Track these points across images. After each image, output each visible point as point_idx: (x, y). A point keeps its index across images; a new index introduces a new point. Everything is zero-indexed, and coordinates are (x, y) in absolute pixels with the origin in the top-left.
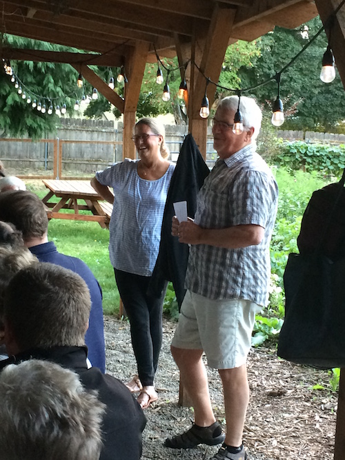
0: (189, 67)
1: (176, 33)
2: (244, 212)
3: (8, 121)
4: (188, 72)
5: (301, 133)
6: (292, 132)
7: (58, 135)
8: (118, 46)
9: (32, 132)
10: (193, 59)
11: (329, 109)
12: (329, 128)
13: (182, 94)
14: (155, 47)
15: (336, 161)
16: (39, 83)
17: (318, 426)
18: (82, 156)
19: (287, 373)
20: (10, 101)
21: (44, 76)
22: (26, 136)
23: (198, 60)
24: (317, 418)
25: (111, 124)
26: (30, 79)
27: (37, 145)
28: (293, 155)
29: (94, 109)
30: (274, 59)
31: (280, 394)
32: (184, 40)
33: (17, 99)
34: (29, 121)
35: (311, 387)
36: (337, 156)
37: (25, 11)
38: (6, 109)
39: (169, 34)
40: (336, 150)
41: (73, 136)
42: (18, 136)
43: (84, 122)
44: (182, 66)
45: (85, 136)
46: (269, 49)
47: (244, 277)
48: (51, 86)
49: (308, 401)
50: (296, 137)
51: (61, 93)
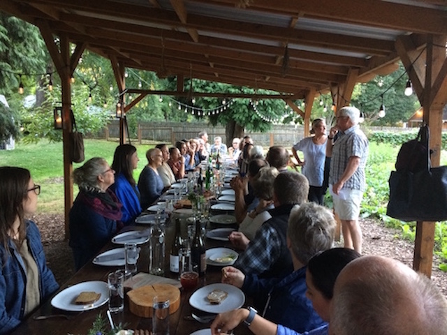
0: (336, 96)
1: (330, 82)
2: (352, 151)
3: (253, 126)
4: (336, 98)
5: (380, 127)
6: (376, 127)
7: (272, 131)
8: (302, 91)
9: (262, 130)
10: (338, 93)
11: (393, 117)
12: (393, 125)
13: (333, 108)
14: (319, 89)
15: (398, 139)
16: (265, 110)
17: (397, 253)
18: (282, 140)
19: (381, 230)
20: (253, 117)
21: (267, 107)
22: (259, 132)
23: (341, 92)
24: (397, 249)
25: (294, 126)
26: (261, 108)
27: (263, 136)
28: (377, 137)
29: (287, 120)
30: (367, 96)
31: (378, 238)
32: (334, 85)
33: (256, 117)
34: (261, 126)
35: (393, 236)
36: (398, 137)
37: (265, 78)
38: (252, 121)
39: (326, 83)
40: (398, 134)
41: (278, 132)
42: (256, 132)
43: (282, 126)
44: (333, 96)
45: (283, 132)
46: (364, 92)
47: (354, 179)
48: (270, 111)
49: (391, 242)
50: (378, 129)
51: (274, 114)
